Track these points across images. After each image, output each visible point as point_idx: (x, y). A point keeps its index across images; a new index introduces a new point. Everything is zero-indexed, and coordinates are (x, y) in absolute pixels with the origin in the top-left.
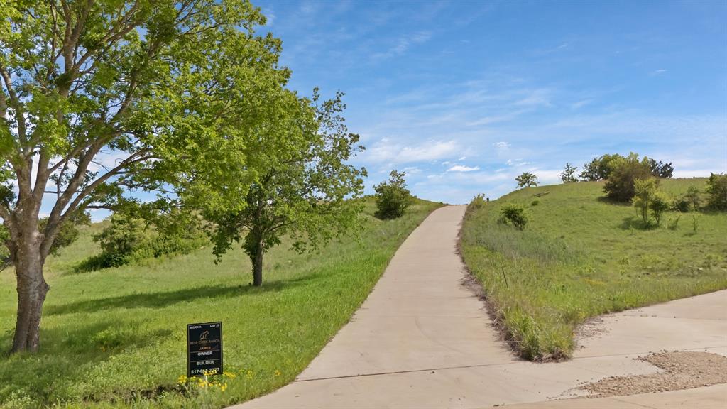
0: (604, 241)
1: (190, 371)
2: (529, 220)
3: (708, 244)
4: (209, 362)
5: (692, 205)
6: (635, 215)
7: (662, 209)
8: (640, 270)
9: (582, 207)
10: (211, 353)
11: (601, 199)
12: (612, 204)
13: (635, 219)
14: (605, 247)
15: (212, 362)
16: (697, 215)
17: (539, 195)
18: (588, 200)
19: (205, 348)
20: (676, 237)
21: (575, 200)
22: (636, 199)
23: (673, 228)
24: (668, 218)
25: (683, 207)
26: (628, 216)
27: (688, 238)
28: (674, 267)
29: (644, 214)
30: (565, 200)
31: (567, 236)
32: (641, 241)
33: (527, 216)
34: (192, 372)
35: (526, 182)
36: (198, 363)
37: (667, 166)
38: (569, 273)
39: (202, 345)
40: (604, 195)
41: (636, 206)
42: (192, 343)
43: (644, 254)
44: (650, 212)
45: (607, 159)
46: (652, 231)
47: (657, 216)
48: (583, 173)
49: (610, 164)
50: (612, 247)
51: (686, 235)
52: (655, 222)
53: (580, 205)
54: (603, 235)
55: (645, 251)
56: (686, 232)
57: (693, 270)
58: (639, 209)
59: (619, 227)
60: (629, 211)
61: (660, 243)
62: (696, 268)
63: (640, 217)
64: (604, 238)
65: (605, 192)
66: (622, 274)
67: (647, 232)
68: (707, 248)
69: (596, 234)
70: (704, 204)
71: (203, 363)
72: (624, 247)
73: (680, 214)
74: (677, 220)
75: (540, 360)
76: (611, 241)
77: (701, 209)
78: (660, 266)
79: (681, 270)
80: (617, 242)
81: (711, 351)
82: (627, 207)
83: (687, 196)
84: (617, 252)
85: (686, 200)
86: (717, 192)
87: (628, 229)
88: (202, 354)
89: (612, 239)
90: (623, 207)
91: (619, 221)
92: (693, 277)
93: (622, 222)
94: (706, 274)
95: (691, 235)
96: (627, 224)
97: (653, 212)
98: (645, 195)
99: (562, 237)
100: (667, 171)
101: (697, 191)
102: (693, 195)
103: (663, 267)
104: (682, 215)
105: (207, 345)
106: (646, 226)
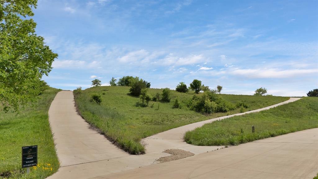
0: (130, 111)
1: (23, 166)
2: (103, 101)
3: (162, 113)
4: (31, 162)
5: (157, 99)
6: (140, 101)
7: (149, 100)
8: (143, 122)
9: (122, 97)
10: (32, 158)
11: (128, 94)
12: (132, 96)
13: (140, 103)
14: (131, 113)
15: (33, 161)
16: (159, 102)
17: (105, 90)
18: (124, 94)
19: (30, 156)
20: (153, 110)
21: (119, 94)
22: (141, 96)
23: (152, 107)
24: (151, 103)
25: (154, 100)
26: (138, 102)
27: (156, 111)
28: (153, 121)
29: (143, 101)
30: (115, 94)
31: (117, 108)
32: (142, 111)
33: (102, 99)
34: (24, 166)
35: (96, 83)
36: (27, 162)
37: (149, 83)
38: (123, 123)
39: (28, 155)
40: (129, 93)
41: (141, 98)
42: (24, 154)
43: (143, 116)
44: (145, 101)
45: (128, 78)
46: (145, 108)
47: (147, 102)
48: (119, 82)
49: (129, 80)
50: (133, 113)
51: (156, 110)
52: (146, 104)
53: (121, 96)
54: (130, 108)
55: (143, 115)
56: (156, 109)
57: (159, 122)
58: (142, 99)
59: (135, 105)
60: (138, 100)
61: (148, 112)
62: (160, 122)
63: (142, 102)
64: (130, 109)
65: (130, 92)
66: (138, 123)
67: (144, 108)
68: (162, 115)
69: (127, 108)
70: (161, 99)
71: (29, 162)
72: (137, 113)
73: (154, 102)
74: (153, 104)
75: (138, 154)
76: (132, 111)
77: (160, 101)
78: (149, 121)
79: (155, 122)
80: (134, 111)
81: (180, 149)
82: (137, 98)
83: (156, 96)
84: (135, 115)
85: (156, 97)
86: (165, 95)
87: (138, 106)
88: (29, 158)
89: (133, 110)
90: (136, 98)
91: (134, 103)
92: (159, 125)
93: (135, 104)
94: (163, 124)
95: (157, 110)
96: (138, 105)
97: (146, 101)
98: (144, 94)
99: (115, 108)
100: (148, 85)
101: (159, 94)
102: (158, 95)
103: (150, 121)
104: (155, 103)
105: (31, 155)
106: (144, 106)
